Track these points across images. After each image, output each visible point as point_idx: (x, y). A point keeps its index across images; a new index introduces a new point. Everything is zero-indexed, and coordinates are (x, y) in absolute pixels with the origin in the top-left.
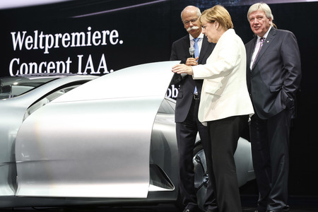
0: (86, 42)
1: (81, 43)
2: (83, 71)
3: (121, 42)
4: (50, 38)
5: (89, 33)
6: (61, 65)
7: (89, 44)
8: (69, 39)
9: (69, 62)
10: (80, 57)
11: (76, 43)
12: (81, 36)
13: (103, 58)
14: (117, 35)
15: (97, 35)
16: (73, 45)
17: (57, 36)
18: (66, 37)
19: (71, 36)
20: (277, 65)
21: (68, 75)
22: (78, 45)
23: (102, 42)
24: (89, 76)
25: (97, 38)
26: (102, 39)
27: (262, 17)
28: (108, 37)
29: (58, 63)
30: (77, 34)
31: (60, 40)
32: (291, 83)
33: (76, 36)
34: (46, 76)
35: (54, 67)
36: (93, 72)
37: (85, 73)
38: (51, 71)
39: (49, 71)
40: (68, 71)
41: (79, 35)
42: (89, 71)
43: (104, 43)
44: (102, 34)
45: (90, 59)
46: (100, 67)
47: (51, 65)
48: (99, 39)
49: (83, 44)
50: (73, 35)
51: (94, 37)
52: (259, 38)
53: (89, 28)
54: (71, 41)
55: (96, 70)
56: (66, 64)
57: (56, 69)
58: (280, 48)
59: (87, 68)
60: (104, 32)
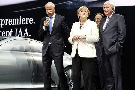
0: (19, 23)
1: (17, 23)
2: (17, 35)
3: (34, 23)
4: (3, 21)
5: (20, 19)
6: (8, 33)
7: (20, 24)
8: (11, 21)
9: (11, 31)
10: (16, 29)
11: (14, 23)
12: (17, 20)
13: (26, 30)
14: (32, 20)
15: (24, 20)
16: (13, 24)
17: (6, 20)
18: (10, 20)
19: (12, 20)
20: (115, 30)
21: (11, 37)
22: (16, 24)
23: (26, 23)
24: (20, 37)
25: (24, 21)
26: (26, 21)
27: (109, 8)
28: (28, 21)
29: (7, 32)
30: (15, 19)
31: (8, 22)
32: (121, 39)
33: (15, 20)
34: (1, 37)
35: (5, 34)
36: (22, 36)
37: (18, 36)
38: (4, 35)
39: (2, 35)
40: (11, 35)
41: (16, 20)
42: (20, 35)
43: (27, 23)
44: (26, 20)
45: (21, 30)
46: (25, 34)
47: (4, 33)
48: (24, 22)
49: (18, 24)
50: (14, 19)
51: (22, 21)
52: (108, 17)
53: (20, 17)
54: (12, 22)
55: (23, 35)
56: (10, 32)
57: (6, 35)
58: (117, 22)
59: (19, 34)
60: (27, 19)
